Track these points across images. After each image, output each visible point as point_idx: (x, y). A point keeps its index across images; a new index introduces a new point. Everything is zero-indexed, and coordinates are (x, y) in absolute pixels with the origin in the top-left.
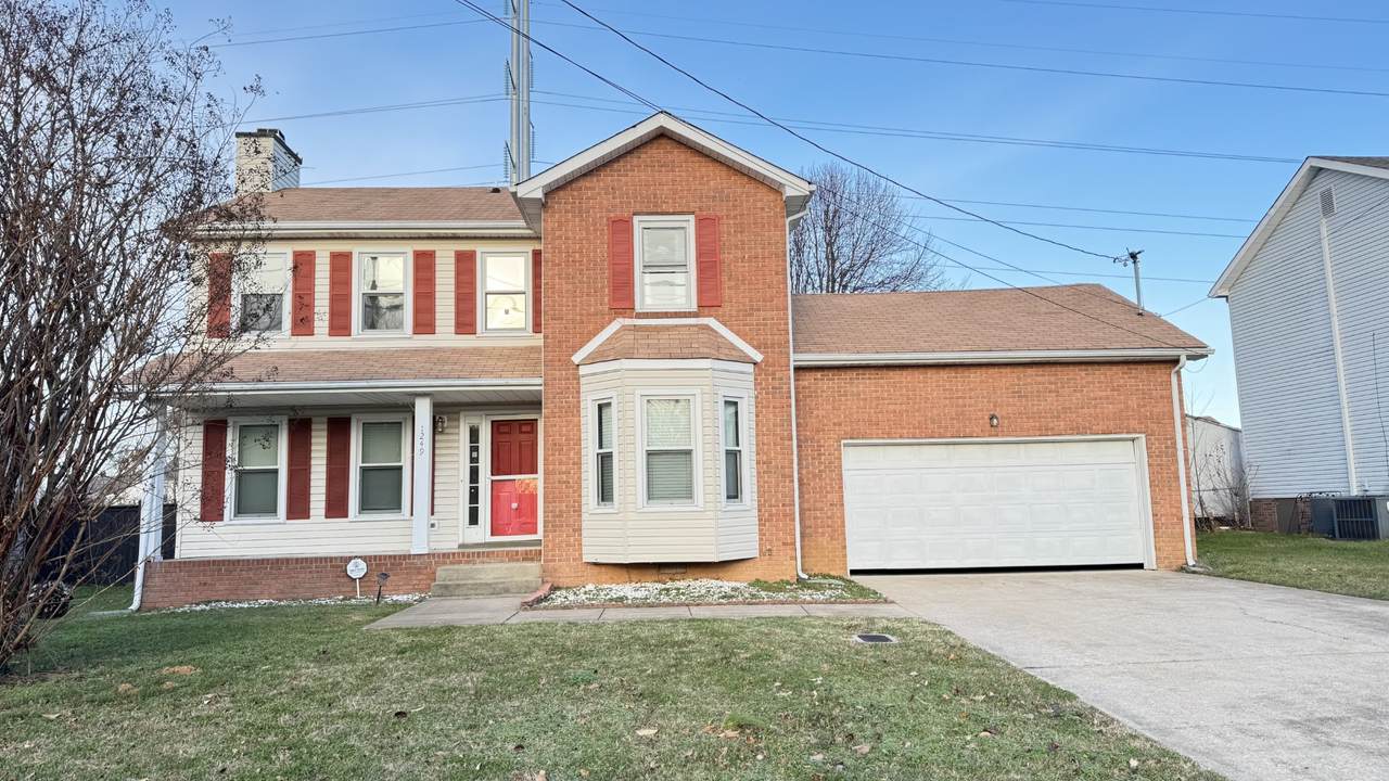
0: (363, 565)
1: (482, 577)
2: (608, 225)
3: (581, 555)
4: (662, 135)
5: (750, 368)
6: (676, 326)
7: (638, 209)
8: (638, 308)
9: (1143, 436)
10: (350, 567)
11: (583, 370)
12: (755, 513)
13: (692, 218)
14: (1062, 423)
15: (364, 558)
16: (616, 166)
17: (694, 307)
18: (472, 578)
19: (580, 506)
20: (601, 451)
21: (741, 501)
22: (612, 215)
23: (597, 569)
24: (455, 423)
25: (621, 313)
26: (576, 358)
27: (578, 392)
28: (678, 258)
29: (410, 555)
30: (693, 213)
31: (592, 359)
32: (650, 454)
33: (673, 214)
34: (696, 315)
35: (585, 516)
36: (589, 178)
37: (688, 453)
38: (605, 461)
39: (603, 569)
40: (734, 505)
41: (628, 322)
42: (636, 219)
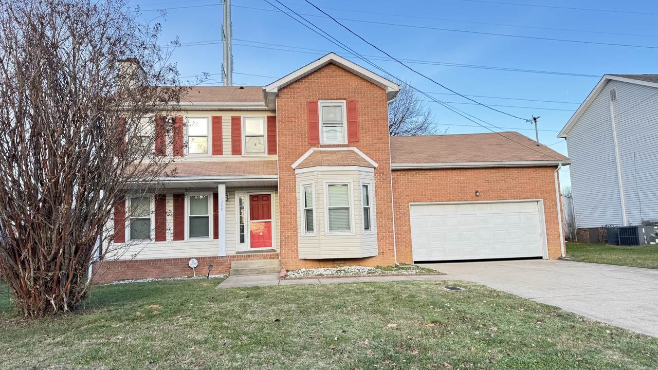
0: (196, 261)
1: (252, 266)
2: (307, 105)
3: (298, 255)
4: (331, 63)
5: (373, 170)
6: (339, 151)
7: (321, 97)
8: (321, 143)
9: (542, 199)
10: (190, 262)
11: (297, 171)
12: (376, 236)
13: (345, 102)
14: (507, 194)
15: (197, 259)
16: (310, 77)
17: (346, 142)
18: (247, 267)
19: (297, 233)
20: (307, 208)
21: (370, 230)
22: (309, 100)
23: (305, 262)
24: (233, 196)
25: (313, 145)
26: (294, 166)
27: (295, 182)
28: (338, 120)
29: (217, 257)
30: (345, 99)
31: (301, 167)
32: (330, 209)
33: (336, 99)
34: (347, 146)
35: (299, 238)
36: (298, 83)
37: (347, 209)
38: (309, 212)
39: (308, 262)
40: (368, 232)
41: (317, 149)
42: (319, 102)
